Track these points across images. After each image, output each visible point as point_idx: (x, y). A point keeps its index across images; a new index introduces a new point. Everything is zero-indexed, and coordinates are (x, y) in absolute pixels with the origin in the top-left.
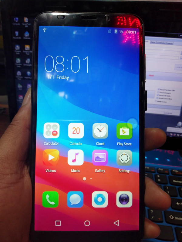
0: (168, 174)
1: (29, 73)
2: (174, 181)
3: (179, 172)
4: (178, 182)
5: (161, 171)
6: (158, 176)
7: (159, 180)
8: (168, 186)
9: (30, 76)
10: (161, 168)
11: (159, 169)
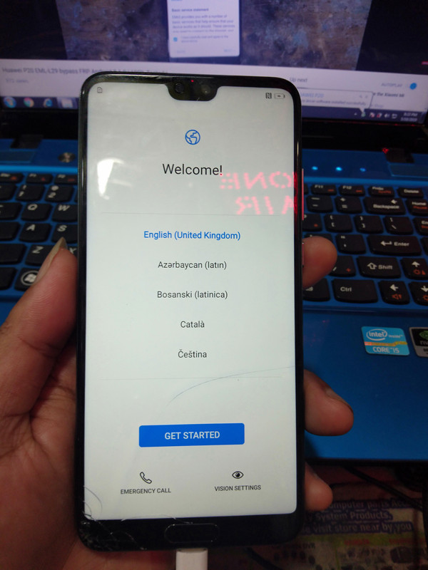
0: (362, 195)
2: (375, 206)
3: (385, 189)
4: (383, 207)
5: (348, 190)
6: (343, 200)
7: (345, 206)
8: (363, 216)
10: (348, 185)
11: (344, 187)
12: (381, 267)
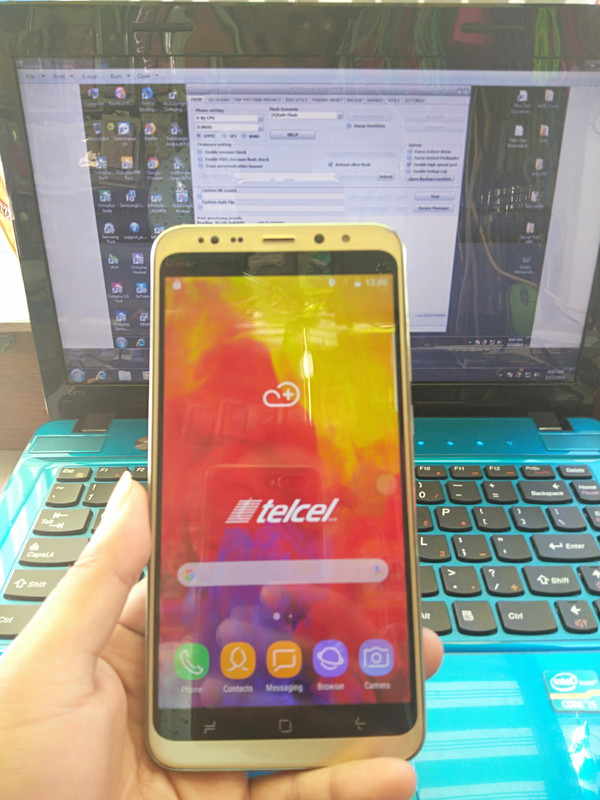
0: (516, 478)
1: (134, 226)
2: (534, 493)
3: (541, 470)
4: (544, 494)
5: (496, 472)
6: (492, 485)
7: (496, 495)
8: (521, 509)
9: (138, 234)
12: (555, 581)
